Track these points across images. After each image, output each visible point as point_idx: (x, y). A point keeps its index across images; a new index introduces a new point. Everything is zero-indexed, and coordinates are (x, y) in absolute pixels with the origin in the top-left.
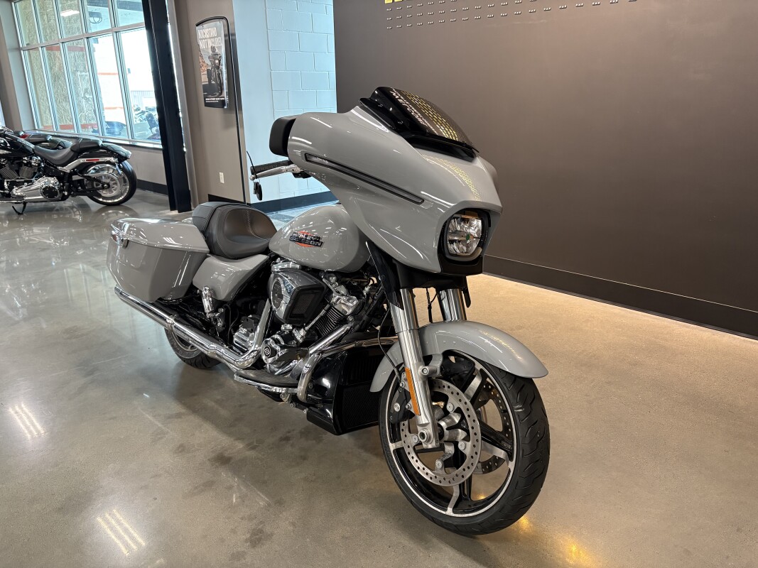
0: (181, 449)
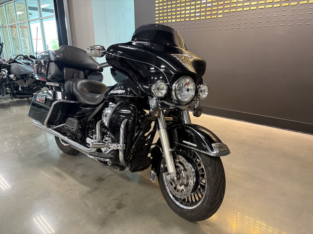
0: (84, 176)
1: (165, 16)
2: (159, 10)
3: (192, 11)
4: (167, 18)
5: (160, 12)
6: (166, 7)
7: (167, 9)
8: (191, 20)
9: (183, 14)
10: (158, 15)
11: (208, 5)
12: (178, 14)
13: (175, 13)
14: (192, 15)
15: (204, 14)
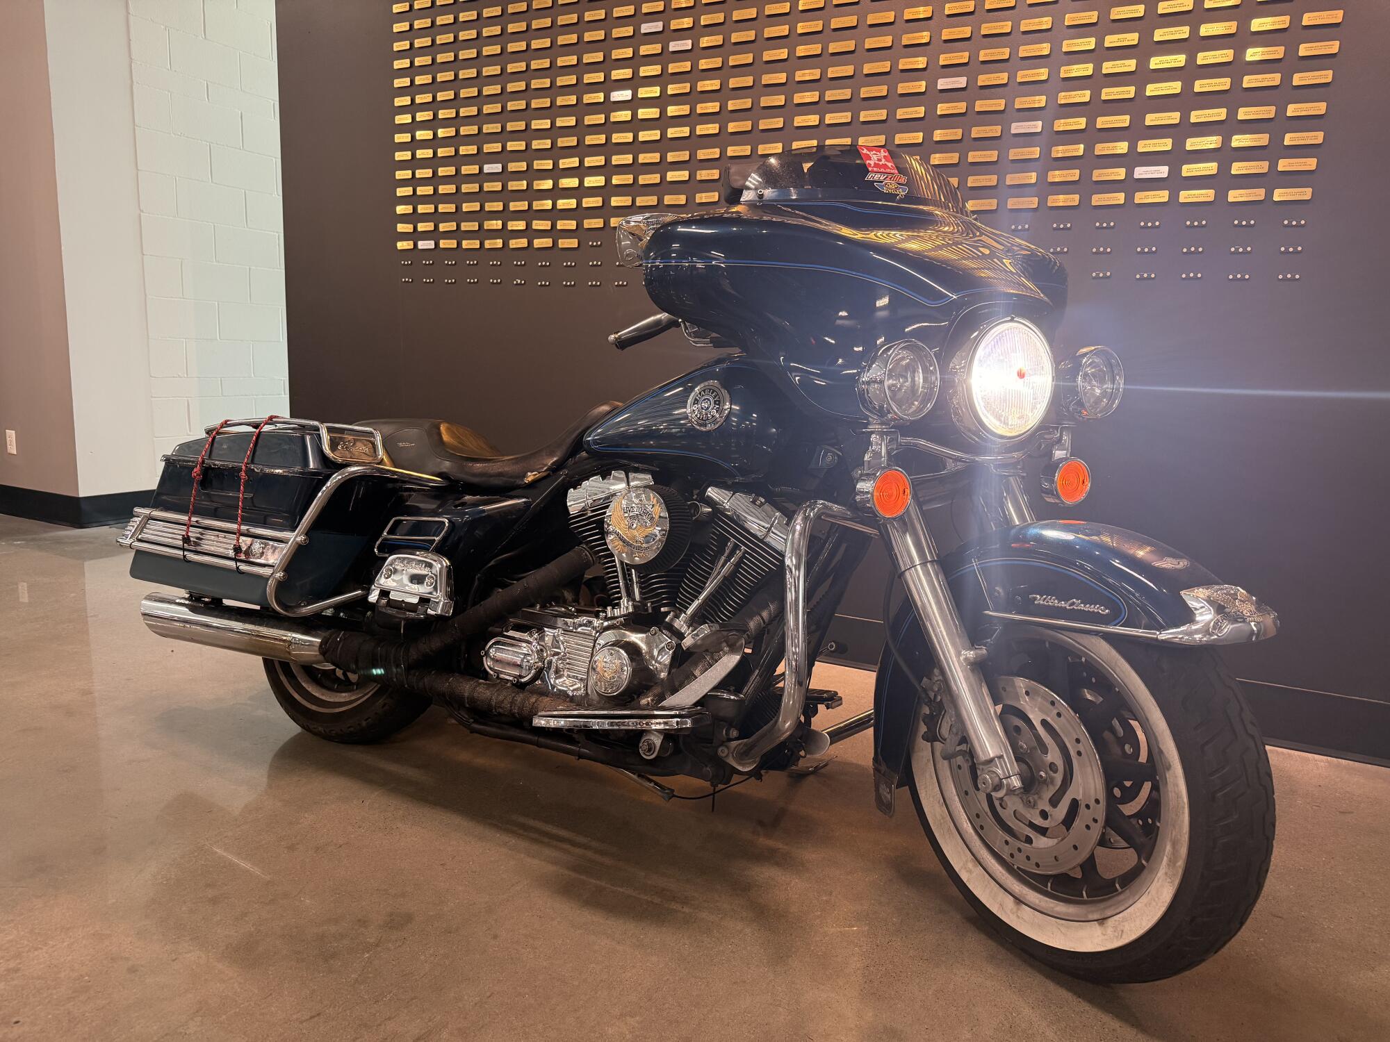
1: (446, 104)
2: (412, 71)
3: (589, 78)
4: (457, 113)
5: (419, 80)
6: (449, 57)
7: (456, 64)
8: (586, 123)
9: (541, 92)
10: (406, 101)
11: (674, 46)
12: (516, 95)
13: (496, 89)
14: (588, 98)
15: (655, 91)
